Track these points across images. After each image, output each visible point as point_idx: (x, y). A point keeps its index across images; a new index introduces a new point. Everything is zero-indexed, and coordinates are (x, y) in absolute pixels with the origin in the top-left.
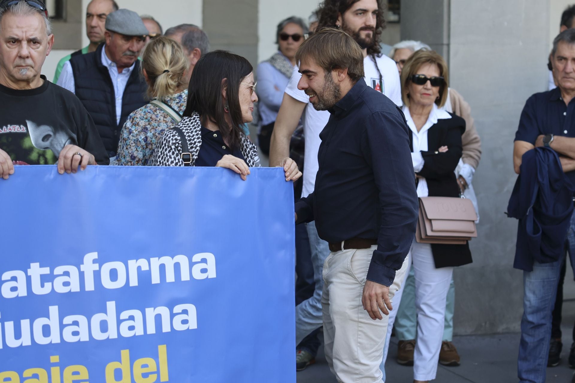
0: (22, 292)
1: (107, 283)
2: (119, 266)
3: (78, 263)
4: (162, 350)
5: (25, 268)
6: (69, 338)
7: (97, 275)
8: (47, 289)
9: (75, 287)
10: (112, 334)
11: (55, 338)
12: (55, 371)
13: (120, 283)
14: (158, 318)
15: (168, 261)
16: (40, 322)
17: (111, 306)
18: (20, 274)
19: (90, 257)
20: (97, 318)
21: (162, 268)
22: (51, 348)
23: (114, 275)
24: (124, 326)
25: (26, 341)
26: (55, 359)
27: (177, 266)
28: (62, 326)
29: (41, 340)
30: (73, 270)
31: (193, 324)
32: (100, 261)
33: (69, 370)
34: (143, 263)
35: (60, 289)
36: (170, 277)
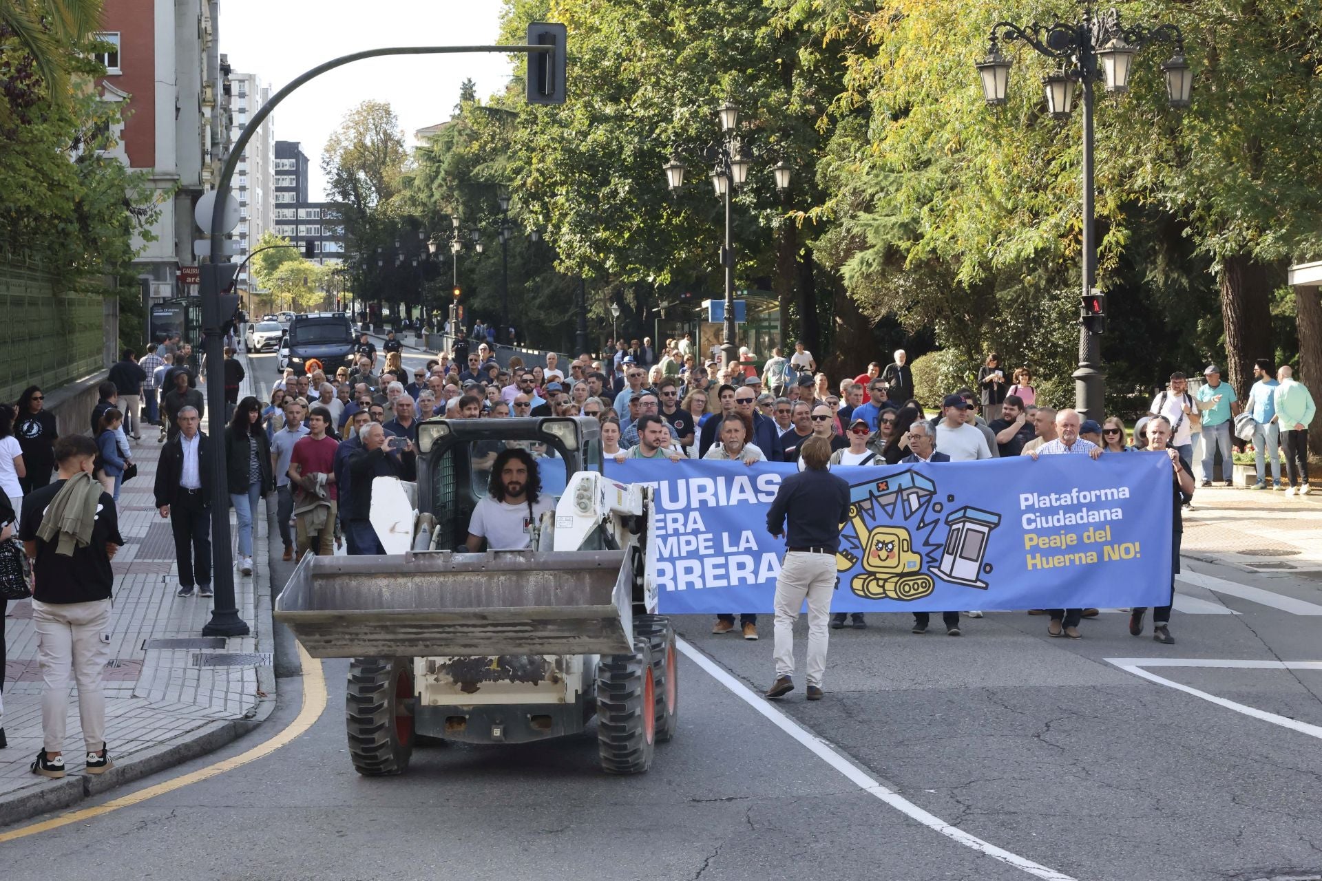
0: (1048, 505)
1: (1082, 500)
2: (1087, 493)
3: (1070, 493)
4: (1108, 527)
5: (1049, 496)
6: (1068, 523)
7: (1078, 497)
8: (1058, 503)
9: (1069, 502)
10: (1085, 521)
11: (1062, 523)
12: (1063, 537)
13: (1088, 500)
14: (1105, 514)
15: (1109, 491)
16: (1056, 517)
17: (1084, 510)
18: (1047, 498)
19: (1075, 490)
20: (1079, 515)
21: (1106, 494)
22: (1061, 528)
23: (1085, 497)
24: (1090, 518)
25: (1050, 525)
26: (1062, 532)
27: (1112, 493)
28: (1065, 519)
29: (1057, 524)
30: (1068, 496)
31: (1120, 517)
32: (1079, 492)
33: (1069, 536)
34: (1098, 492)
35: (1063, 503)
36: (1110, 498)
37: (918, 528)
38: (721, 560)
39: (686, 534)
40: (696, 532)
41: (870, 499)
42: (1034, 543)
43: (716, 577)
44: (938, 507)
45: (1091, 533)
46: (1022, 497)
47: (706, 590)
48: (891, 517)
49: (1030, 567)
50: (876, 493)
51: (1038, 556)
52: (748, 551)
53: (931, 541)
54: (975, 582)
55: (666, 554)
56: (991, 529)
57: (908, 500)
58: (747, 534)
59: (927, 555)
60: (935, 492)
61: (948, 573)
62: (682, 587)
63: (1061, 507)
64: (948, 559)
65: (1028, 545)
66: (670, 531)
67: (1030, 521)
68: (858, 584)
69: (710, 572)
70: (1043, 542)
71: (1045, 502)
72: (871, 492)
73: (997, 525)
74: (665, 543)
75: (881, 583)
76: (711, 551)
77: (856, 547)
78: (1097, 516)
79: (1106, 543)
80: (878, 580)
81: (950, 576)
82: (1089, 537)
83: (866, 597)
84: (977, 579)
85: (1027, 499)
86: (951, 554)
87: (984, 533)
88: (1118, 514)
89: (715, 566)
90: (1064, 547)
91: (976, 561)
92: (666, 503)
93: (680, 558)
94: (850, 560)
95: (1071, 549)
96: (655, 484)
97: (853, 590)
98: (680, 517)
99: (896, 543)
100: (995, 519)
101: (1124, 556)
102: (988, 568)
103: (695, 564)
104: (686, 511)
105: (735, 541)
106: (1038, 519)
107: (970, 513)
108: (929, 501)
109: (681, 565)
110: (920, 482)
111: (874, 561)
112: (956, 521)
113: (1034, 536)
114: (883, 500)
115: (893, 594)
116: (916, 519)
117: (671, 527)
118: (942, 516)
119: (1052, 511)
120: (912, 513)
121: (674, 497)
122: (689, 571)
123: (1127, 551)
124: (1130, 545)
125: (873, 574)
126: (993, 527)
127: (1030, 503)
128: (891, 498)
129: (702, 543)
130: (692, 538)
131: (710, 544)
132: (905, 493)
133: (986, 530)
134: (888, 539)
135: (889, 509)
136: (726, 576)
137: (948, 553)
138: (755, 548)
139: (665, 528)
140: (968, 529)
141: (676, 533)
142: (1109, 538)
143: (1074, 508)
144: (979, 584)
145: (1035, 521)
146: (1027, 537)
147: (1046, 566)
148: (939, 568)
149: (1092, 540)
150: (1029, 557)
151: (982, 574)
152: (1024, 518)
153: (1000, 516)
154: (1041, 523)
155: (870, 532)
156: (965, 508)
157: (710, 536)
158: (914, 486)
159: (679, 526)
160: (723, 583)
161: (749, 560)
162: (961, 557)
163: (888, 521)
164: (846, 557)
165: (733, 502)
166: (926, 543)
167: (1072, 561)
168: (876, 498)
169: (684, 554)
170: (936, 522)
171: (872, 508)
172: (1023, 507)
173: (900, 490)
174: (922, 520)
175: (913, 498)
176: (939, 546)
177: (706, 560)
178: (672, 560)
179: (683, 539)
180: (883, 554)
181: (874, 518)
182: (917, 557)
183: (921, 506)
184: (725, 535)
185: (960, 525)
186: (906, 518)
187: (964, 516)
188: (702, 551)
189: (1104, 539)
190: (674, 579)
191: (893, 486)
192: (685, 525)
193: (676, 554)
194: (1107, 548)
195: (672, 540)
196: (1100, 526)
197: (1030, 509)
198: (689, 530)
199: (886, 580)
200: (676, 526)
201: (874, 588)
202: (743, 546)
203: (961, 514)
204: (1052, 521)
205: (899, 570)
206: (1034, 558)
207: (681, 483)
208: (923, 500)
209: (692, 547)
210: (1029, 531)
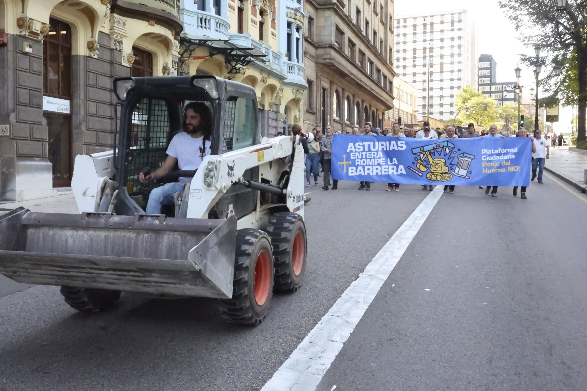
4: (510, 161)
5: (491, 150)
6: (497, 159)
7: (501, 151)
9: (498, 153)
11: (495, 159)
12: (495, 163)
14: (509, 157)
15: (511, 149)
17: (502, 155)
20: (501, 157)
23: (503, 151)
24: (504, 158)
30: (497, 150)
33: (497, 163)
34: (507, 150)
36: (511, 151)
37: (448, 159)
38: (387, 167)
39: (377, 158)
40: (380, 158)
41: (434, 149)
42: (486, 165)
43: (385, 172)
44: (455, 153)
45: (504, 162)
46: (483, 150)
47: (381, 175)
48: (440, 155)
49: (484, 173)
50: (436, 148)
51: (487, 169)
52: (395, 164)
53: (452, 163)
55: (371, 164)
56: (472, 160)
57: (446, 150)
58: (395, 159)
59: (451, 167)
60: (454, 148)
62: (375, 174)
63: (495, 154)
64: (457, 169)
65: (483, 165)
66: (372, 157)
67: (484, 158)
68: (428, 176)
69: (383, 170)
70: (489, 165)
71: (490, 152)
72: (434, 147)
73: (474, 159)
74: (371, 160)
75: (436, 176)
76: (384, 164)
77: (428, 164)
78: (506, 157)
79: (509, 166)
80: (434, 174)
81: (458, 174)
83: (431, 180)
84: (466, 176)
85: (484, 151)
86: (459, 167)
88: (513, 157)
89: (385, 168)
90: (495, 166)
91: (466, 170)
92: (372, 149)
93: (375, 165)
94: (427, 168)
95: (497, 167)
96: (368, 143)
97: (427, 177)
98: (376, 153)
99: (441, 163)
100: (473, 157)
101: (515, 170)
102: (470, 172)
103: (379, 167)
104: (377, 152)
105: (391, 161)
107: (465, 155)
108: (452, 150)
109: (375, 167)
110: (450, 144)
111: (434, 169)
112: (461, 157)
113: (486, 163)
114: (438, 150)
115: (439, 179)
116: (448, 156)
117: (373, 156)
118: (456, 156)
119: (492, 155)
120: (447, 154)
121: (374, 147)
122: (377, 169)
123: (516, 169)
124: (516, 167)
125: (433, 173)
127: (485, 152)
128: (440, 149)
129: (382, 161)
130: (378, 159)
131: (384, 161)
132: (445, 148)
133: (470, 160)
134: (438, 162)
135: (440, 153)
136: (388, 172)
137: (457, 167)
138: (397, 163)
139: (371, 156)
140: (464, 160)
141: (374, 158)
142: (510, 164)
143: (499, 155)
144: (467, 177)
145: (486, 158)
146: (483, 163)
147: (489, 172)
148: (454, 172)
149: (504, 165)
150: (484, 169)
151: (468, 174)
152: (483, 157)
153: (475, 156)
154: (488, 158)
155: (433, 160)
156: (464, 153)
157: (384, 159)
158: (448, 146)
159: (375, 156)
160: (387, 173)
161: (395, 167)
162: (461, 168)
163: (439, 157)
164: (425, 167)
165: (391, 149)
166: (451, 164)
167: (497, 171)
168: (436, 149)
169: (376, 164)
170: (455, 157)
171: (434, 152)
172: (483, 153)
173: (443, 147)
174: (450, 157)
175: (447, 150)
176: (455, 165)
177: (382, 166)
178: (372, 166)
179: (376, 160)
180: (437, 167)
181: (434, 155)
182: (447, 168)
183: (449, 152)
184: (389, 159)
185: (462, 159)
186: (445, 156)
188: (381, 164)
190: (372, 171)
191: (441, 146)
192: (377, 155)
193: (373, 164)
194: (509, 168)
195: (373, 160)
196: (507, 160)
197: (485, 154)
198: (378, 157)
199: (437, 175)
200: (374, 155)
201: (433, 177)
202: (393, 163)
203: (462, 155)
204: (492, 158)
205: (441, 172)
206: (485, 169)
207: (377, 143)
208: (450, 150)
209: (378, 162)
210: (484, 161)
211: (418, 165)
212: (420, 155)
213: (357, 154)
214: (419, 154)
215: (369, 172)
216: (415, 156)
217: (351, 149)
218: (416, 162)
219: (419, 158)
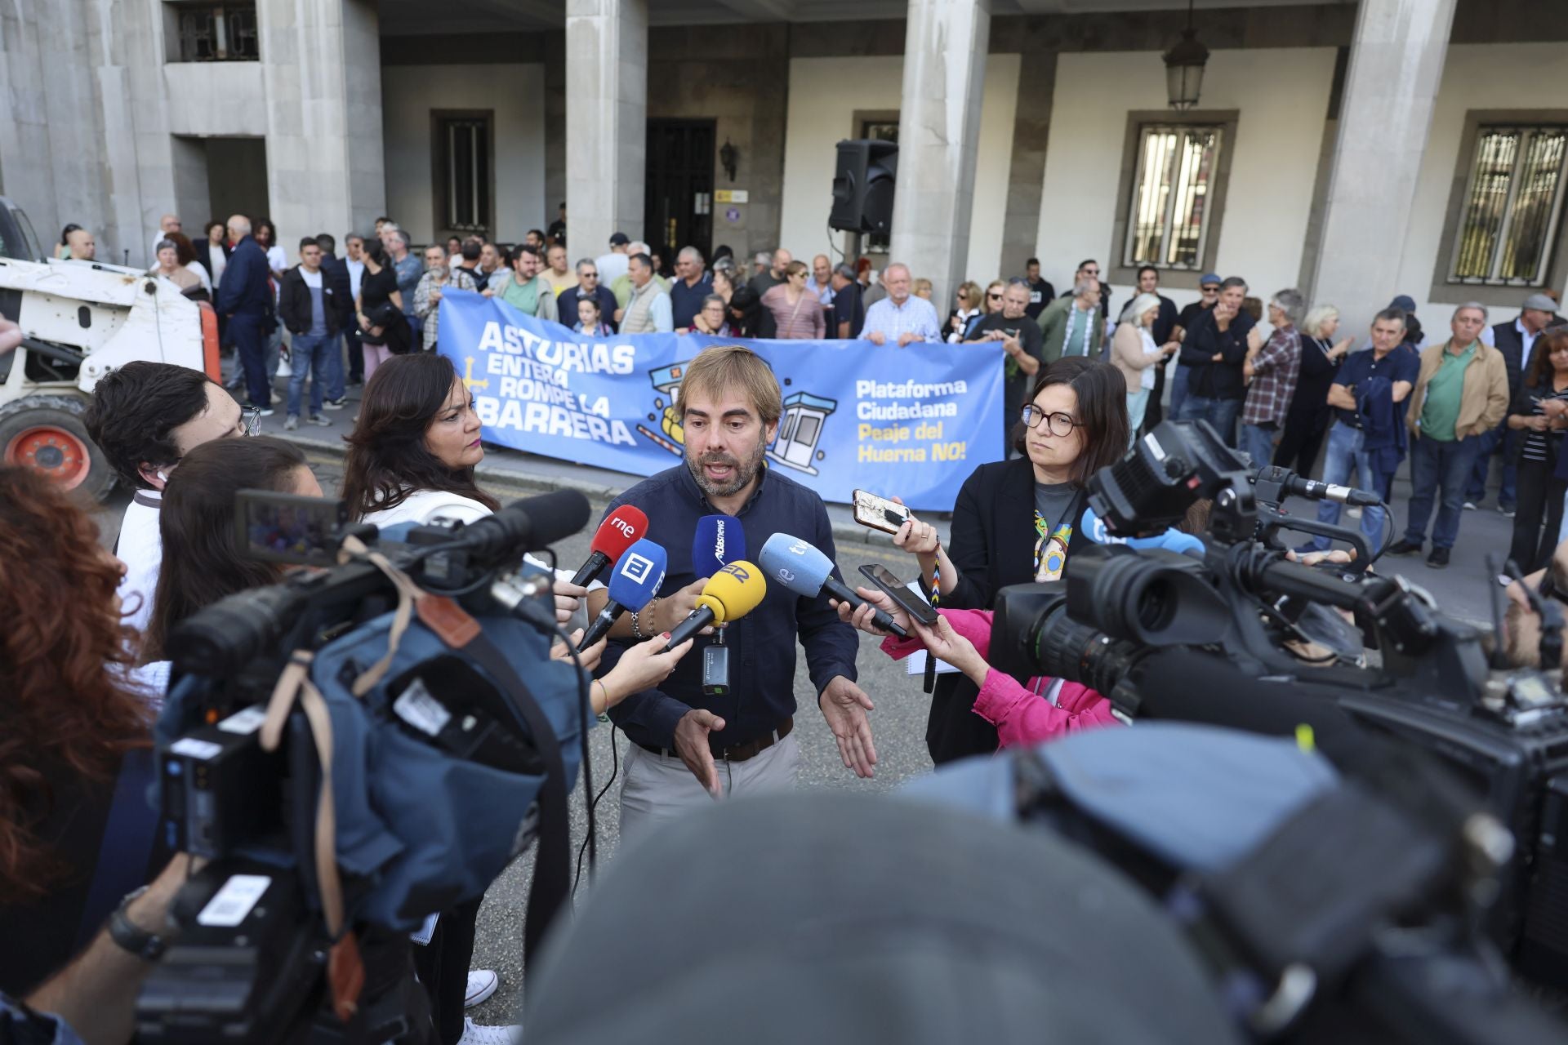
0: (885, 395)
4: (940, 424)
5: (887, 385)
6: (900, 416)
7: (912, 390)
8: (894, 394)
9: (904, 395)
10: (918, 415)
11: (895, 416)
15: (943, 386)
16: (890, 409)
18: (884, 387)
23: (919, 391)
24: (924, 413)
25: (883, 417)
27: (947, 389)
28: (898, 412)
29: (890, 417)
35: (898, 395)
42: (868, 435)
45: (924, 429)
46: (860, 384)
49: (860, 459)
51: (870, 447)
54: (807, 467)
56: (826, 415)
61: (782, 455)
63: (896, 399)
64: (783, 444)
65: (862, 435)
67: (865, 411)
70: (874, 434)
71: (882, 391)
73: (833, 411)
78: (931, 411)
79: (936, 441)
81: (784, 459)
82: (921, 433)
84: (810, 465)
85: (864, 387)
86: (786, 439)
87: (819, 419)
88: (953, 410)
90: (893, 439)
91: (810, 446)
95: (902, 445)
100: (831, 405)
101: (952, 457)
102: (820, 455)
106: (874, 410)
107: (805, 399)
112: (794, 406)
113: (868, 426)
123: (955, 451)
124: (958, 445)
126: (828, 413)
127: (866, 391)
133: (821, 415)
137: (782, 438)
140: (803, 416)
142: (940, 436)
143: (908, 402)
144: (811, 470)
145: (870, 411)
146: (861, 427)
147: (876, 459)
149: (923, 437)
150: (861, 448)
151: (815, 463)
152: (861, 406)
153: (836, 402)
154: (876, 413)
156: (801, 393)
162: (795, 440)
167: (901, 457)
172: (860, 395)
185: (798, 411)
187: (799, 402)
189: (934, 437)
194: (936, 447)
196: (933, 422)
197: (867, 398)
203: (799, 399)
204: (887, 413)
206: (866, 449)
210: (864, 422)
211: (666, 423)
212: (669, 393)
213: (508, 359)
214: (665, 389)
215: (537, 421)
216: (656, 394)
217: (492, 343)
218: (659, 414)
219: (666, 403)
